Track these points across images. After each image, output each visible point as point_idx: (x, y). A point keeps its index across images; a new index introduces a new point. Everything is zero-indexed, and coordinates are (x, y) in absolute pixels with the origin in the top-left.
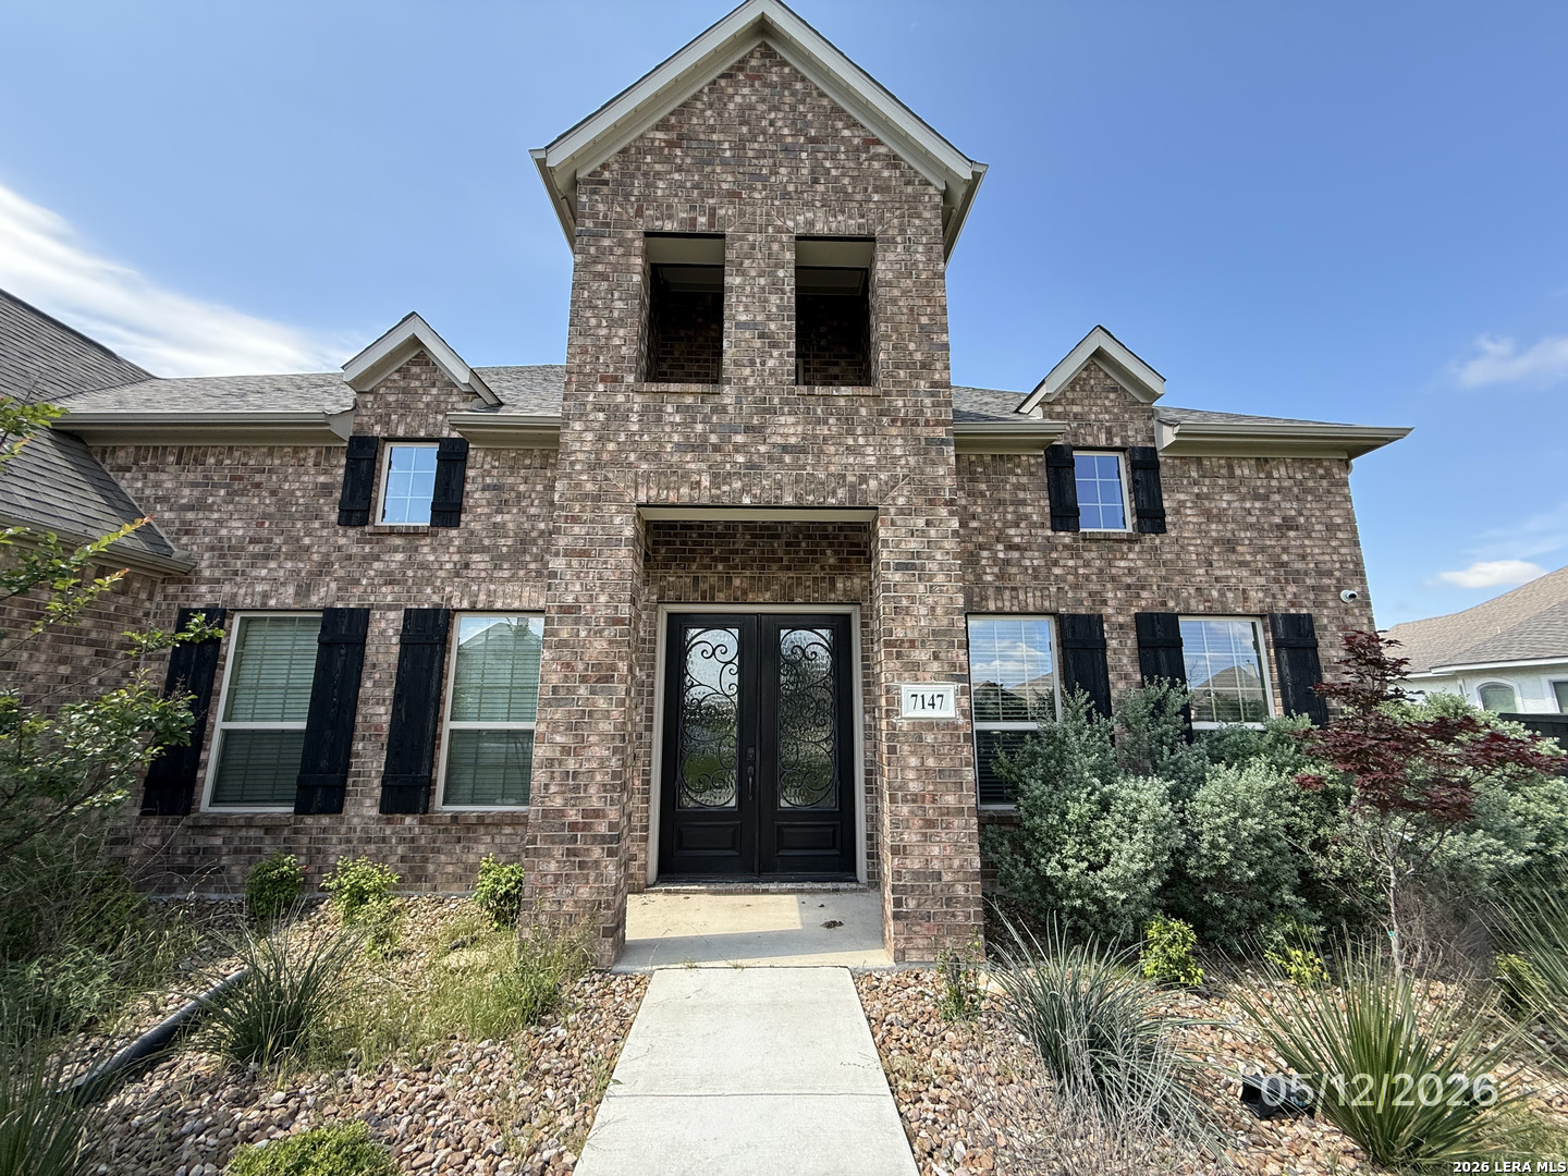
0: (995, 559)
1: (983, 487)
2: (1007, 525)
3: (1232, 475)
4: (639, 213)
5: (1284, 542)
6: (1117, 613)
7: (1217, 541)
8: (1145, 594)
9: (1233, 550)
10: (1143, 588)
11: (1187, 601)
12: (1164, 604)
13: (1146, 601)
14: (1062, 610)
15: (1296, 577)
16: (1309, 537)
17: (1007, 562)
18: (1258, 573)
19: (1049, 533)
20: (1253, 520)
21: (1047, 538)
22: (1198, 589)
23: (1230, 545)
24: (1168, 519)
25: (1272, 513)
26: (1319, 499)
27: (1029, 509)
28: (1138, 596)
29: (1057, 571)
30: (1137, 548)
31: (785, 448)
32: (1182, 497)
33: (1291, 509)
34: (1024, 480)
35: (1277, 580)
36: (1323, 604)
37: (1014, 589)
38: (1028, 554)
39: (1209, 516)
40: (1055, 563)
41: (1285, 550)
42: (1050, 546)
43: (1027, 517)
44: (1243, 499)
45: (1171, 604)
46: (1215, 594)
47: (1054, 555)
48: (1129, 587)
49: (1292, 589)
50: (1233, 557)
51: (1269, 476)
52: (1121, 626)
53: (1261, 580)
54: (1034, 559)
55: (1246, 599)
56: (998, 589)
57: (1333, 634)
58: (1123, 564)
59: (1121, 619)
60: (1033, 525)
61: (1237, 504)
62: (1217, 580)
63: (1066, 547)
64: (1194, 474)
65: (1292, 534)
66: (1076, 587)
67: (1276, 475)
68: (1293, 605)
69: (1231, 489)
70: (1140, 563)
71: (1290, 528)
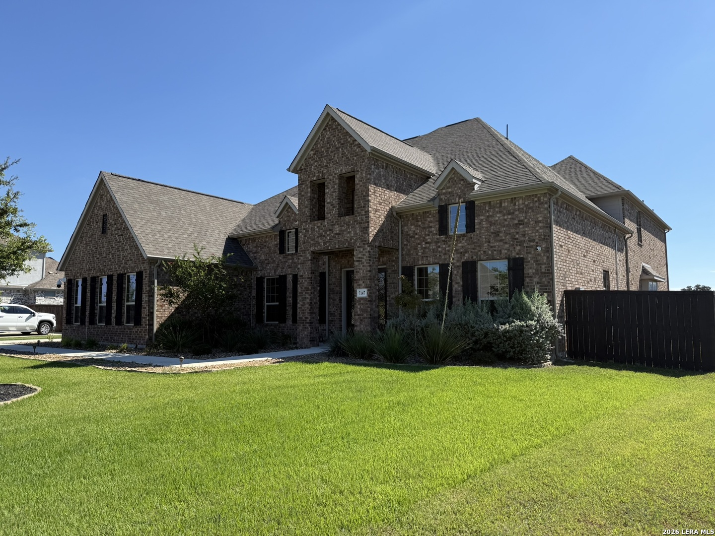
0: (422, 248)
1: (420, 223)
3: (501, 206)
4: (309, 177)
5: (518, 230)
6: (457, 262)
7: (492, 233)
8: (466, 255)
9: (498, 235)
10: (466, 253)
11: (480, 256)
12: (472, 257)
13: (466, 257)
14: (440, 262)
15: (520, 243)
16: (528, 227)
17: (425, 248)
18: (506, 243)
19: (438, 237)
20: (507, 223)
21: (438, 239)
22: (484, 252)
23: (497, 234)
24: (476, 227)
25: (514, 219)
26: (533, 211)
27: (433, 229)
28: (464, 255)
29: (440, 249)
30: (465, 239)
31: (336, 234)
32: (482, 218)
33: (522, 217)
34: (432, 219)
35: (513, 245)
36: (530, 253)
37: (427, 257)
38: (431, 245)
39: (491, 224)
40: (439, 247)
41: (517, 233)
42: (438, 241)
43: (432, 232)
44: (504, 215)
45: (475, 257)
46: (490, 252)
47: (439, 244)
48: (461, 253)
49: (518, 248)
50: (498, 238)
51: (515, 205)
52: (458, 266)
53: (507, 246)
54: (433, 246)
55: (501, 253)
56: (422, 257)
57: (532, 264)
58: (460, 245)
59: (458, 264)
60: (433, 234)
61: (502, 218)
62: (491, 247)
63: (443, 241)
64: (487, 208)
65: (521, 226)
66: (445, 254)
67: (517, 203)
68: (518, 254)
69: (500, 212)
70: (466, 244)
71: (520, 224)
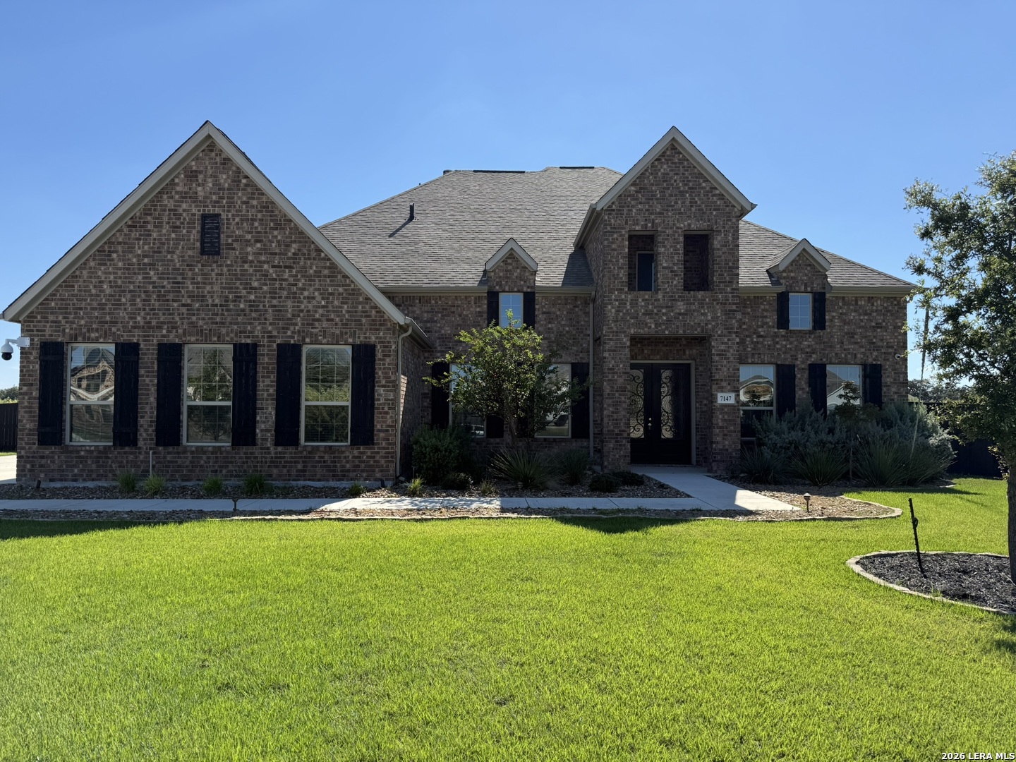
1: (749, 310)
2: (758, 327)
3: (857, 304)
4: (626, 223)
5: (875, 334)
6: (801, 363)
7: (846, 334)
8: (814, 356)
9: (853, 337)
10: (813, 353)
11: (831, 359)
12: (821, 360)
13: (814, 359)
14: (779, 363)
15: (878, 349)
16: (886, 331)
17: (757, 342)
18: (862, 347)
19: (776, 330)
20: (863, 324)
21: (775, 333)
22: (836, 354)
23: (852, 335)
24: (827, 324)
25: (871, 321)
26: (892, 315)
27: (768, 320)
28: (811, 356)
29: (778, 346)
30: (813, 336)
31: (680, 314)
32: (834, 314)
33: (880, 319)
34: (767, 307)
35: (870, 350)
36: (888, 360)
37: (759, 354)
38: (767, 339)
39: (845, 323)
40: (778, 343)
41: (875, 337)
42: (776, 336)
43: (767, 323)
44: (860, 315)
45: (824, 360)
46: (843, 355)
47: (777, 340)
48: (807, 353)
49: (875, 353)
50: (852, 340)
51: (873, 305)
52: (803, 369)
53: (863, 350)
54: (768, 342)
55: (855, 357)
56: (753, 354)
57: (890, 372)
58: (806, 343)
59: (803, 366)
60: (769, 327)
61: (857, 317)
62: (845, 350)
63: (783, 336)
64: (840, 304)
65: (879, 330)
66: (785, 353)
67: (875, 304)
68: (874, 360)
69: (855, 311)
70: (813, 343)
71: (878, 328)
